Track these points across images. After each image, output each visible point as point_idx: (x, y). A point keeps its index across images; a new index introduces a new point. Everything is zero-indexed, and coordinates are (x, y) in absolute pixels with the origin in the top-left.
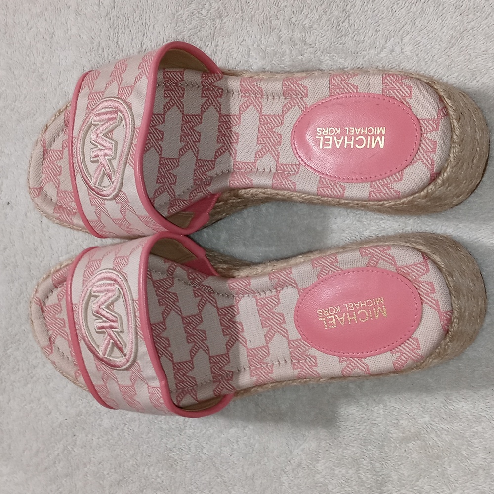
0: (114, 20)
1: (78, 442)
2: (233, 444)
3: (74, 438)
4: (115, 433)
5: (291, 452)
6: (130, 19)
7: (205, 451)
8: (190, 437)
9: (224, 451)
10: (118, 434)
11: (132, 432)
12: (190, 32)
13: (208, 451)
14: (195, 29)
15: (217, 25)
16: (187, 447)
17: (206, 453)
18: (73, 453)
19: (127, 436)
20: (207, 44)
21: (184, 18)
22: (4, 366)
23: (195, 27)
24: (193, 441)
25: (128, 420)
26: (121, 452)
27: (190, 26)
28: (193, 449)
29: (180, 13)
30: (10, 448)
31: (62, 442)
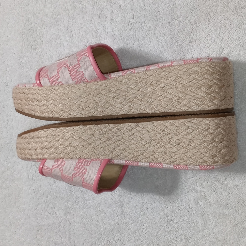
0: (134, 25)
1: (115, 239)
2: (207, 237)
3: (113, 236)
4: (138, 234)
5: (240, 240)
6: (142, 24)
7: (190, 241)
8: (181, 235)
9: (201, 241)
10: (140, 234)
11: (148, 232)
12: (178, 31)
13: (192, 241)
14: (181, 30)
15: (193, 28)
16: (180, 240)
17: (191, 242)
18: (113, 244)
19: (145, 235)
20: (187, 37)
21: (176, 24)
22: (70, 200)
23: (181, 29)
24: (183, 236)
25: (145, 226)
26: (141, 243)
27: (178, 28)
28: (183, 241)
29: (173, 21)
30: (75, 242)
31: (106, 238)
